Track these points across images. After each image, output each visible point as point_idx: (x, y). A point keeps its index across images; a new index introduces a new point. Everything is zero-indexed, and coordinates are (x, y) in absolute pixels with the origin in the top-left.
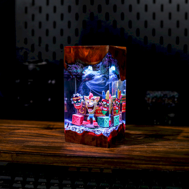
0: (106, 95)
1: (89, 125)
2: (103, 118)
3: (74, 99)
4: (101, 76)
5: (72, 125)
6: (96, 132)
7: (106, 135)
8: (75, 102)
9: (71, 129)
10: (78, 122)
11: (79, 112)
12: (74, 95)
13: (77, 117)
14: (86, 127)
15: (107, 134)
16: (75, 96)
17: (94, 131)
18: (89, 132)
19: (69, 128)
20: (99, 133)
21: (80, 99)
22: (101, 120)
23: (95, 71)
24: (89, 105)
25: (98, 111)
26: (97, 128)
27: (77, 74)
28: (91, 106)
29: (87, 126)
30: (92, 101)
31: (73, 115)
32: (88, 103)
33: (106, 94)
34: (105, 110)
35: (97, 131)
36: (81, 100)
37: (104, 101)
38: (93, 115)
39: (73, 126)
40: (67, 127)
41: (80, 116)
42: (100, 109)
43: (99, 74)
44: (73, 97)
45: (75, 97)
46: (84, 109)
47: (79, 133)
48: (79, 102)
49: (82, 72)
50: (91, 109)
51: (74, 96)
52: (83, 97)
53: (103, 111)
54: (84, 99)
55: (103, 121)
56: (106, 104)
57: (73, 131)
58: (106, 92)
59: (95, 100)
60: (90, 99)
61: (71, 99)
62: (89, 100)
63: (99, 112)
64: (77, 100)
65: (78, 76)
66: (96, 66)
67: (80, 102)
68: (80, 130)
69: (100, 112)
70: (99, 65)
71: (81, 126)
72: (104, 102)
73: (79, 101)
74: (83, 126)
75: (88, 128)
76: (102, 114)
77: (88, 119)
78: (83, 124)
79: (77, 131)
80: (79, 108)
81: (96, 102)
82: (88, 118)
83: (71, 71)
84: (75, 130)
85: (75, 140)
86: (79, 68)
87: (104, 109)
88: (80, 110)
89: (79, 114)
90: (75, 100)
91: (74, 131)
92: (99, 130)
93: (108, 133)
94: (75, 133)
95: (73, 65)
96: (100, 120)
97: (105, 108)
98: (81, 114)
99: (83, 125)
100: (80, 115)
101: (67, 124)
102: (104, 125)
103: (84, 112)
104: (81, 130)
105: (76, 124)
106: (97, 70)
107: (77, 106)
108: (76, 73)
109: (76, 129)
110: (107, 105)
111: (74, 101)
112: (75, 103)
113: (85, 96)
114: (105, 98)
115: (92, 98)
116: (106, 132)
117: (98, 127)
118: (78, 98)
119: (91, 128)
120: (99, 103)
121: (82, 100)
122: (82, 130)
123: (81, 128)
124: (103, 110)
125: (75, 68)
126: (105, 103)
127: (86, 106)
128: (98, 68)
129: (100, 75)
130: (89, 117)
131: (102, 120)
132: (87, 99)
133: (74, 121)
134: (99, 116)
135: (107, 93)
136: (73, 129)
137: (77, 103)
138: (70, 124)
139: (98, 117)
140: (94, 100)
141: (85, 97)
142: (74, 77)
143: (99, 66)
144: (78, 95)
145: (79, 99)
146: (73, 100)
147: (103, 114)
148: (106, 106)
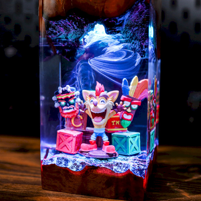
0: (130, 87)
1: (96, 152)
2: (125, 136)
3: (60, 97)
4: (121, 46)
5: (56, 152)
6: (115, 167)
7: (138, 174)
8: (63, 103)
9: (55, 162)
10: (72, 147)
11: (71, 126)
12: (60, 89)
13: (68, 136)
14: (89, 158)
15: (141, 171)
16: (62, 91)
17: (109, 165)
18: (98, 167)
19: (52, 160)
20: (121, 171)
21: (74, 96)
22: (121, 141)
23: (111, 33)
24: (98, 109)
25: (113, 122)
26: (115, 158)
27: (66, 44)
28: (101, 112)
29: (90, 153)
30: (104, 99)
31: (59, 131)
32: (95, 105)
33: (129, 85)
34: (127, 120)
35: (117, 164)
36: (75, 99)
37: (125, 99)
38: (103, 130)
39: (60, 156)
40: (46, 157)
41: (76, 133)
42: (118, 116)
43: (117, 41)
44: (57, 94)
45: (62, 94)
46: (82, 118)
47: (74, 170)
48: (70, 104)
49: (79, 38)
50: (100, 119)
51: (60, 92)
52: (81, 92)
53: (123, 121)
54: (82, 98)
55: (126, 143)
56: (130, 106)
57: (60, 166)
58: (130, 81)
59: (110, 99)
60: (98, 97)
61: (54, 98)
62: (96, 98)
63: (115, 123)
64: (67, 100)
65: (67, 50)
66: (116, 20)
67: (74, 104)
68: (76, 164)
69: (118, 122)
70: (122, 19)
71: (77, 155)
72: (125, 102)
73: (72, 101)
74: (81, 155)
75: (93, 160)
76: (120, 126)
77: (91, 138)
78: (81, 150)
79: (70, 165)
80: (70, 116)
81: (110, 102)
82: (93, 138)
83: (55, 37)
84: (63, 163)
85: (64, 186)
86: (74, 28)
87: (125, 116)
88: (73, 121)
89: (72, 128)
90: (62, 99)
91: (62, 165)
92: (121, 163)
93: (143, 169)
94: (66, 170)
95: (62, 22)
96: (117, 140)
97: (128, 113)
98: (75, 129)
99: (82, 152)
100: (73, 130)
101: (45, 150)
102: (127, 151)
103: (83, 125)
104: (78, 164)
105: (65, 150)
106: (118, 30)
107: (65, 111)
108: (64, 42)
109: (67, 161)
110: (131, 109)
111: (59, 103)
112: (62, 107)
113: (84, 91)
114: (128, 93)
115: (102, 94)
116: (137, 168)
117: (116, 155)
118: (69, 96)
119: (101, 159)
120: (117, 103)
121: (79, 100)
122: (82, 163)
123: (78, 160)
124: (123, 118)
125: (66, 28)
126: (127, 104)
127: (86, 112)
128: (121, 25)
129: (119, 44)
130: (94, 134)
131: (124, 140)
132: (91, 96)
133: (62, 145)
134: (114, 132)
135: (131, 83)
136: (61, 163)
137: (66, 105)
138: (50, 150)
139: (112, 134)
140: (106, 97)
141: (86, 93)
142: (58, 52)
143: (123, 21)
144: (68, 88)
145: (71, 97)
146: (58, 99)
147: (122, 127)
148: (129, 110)
